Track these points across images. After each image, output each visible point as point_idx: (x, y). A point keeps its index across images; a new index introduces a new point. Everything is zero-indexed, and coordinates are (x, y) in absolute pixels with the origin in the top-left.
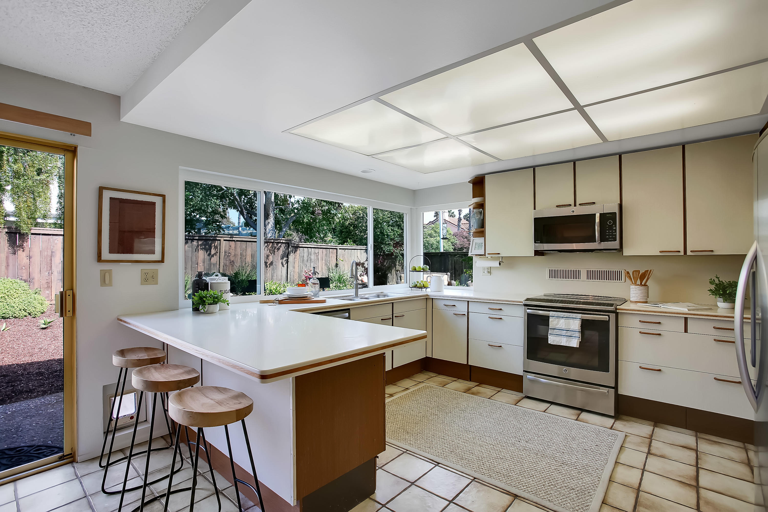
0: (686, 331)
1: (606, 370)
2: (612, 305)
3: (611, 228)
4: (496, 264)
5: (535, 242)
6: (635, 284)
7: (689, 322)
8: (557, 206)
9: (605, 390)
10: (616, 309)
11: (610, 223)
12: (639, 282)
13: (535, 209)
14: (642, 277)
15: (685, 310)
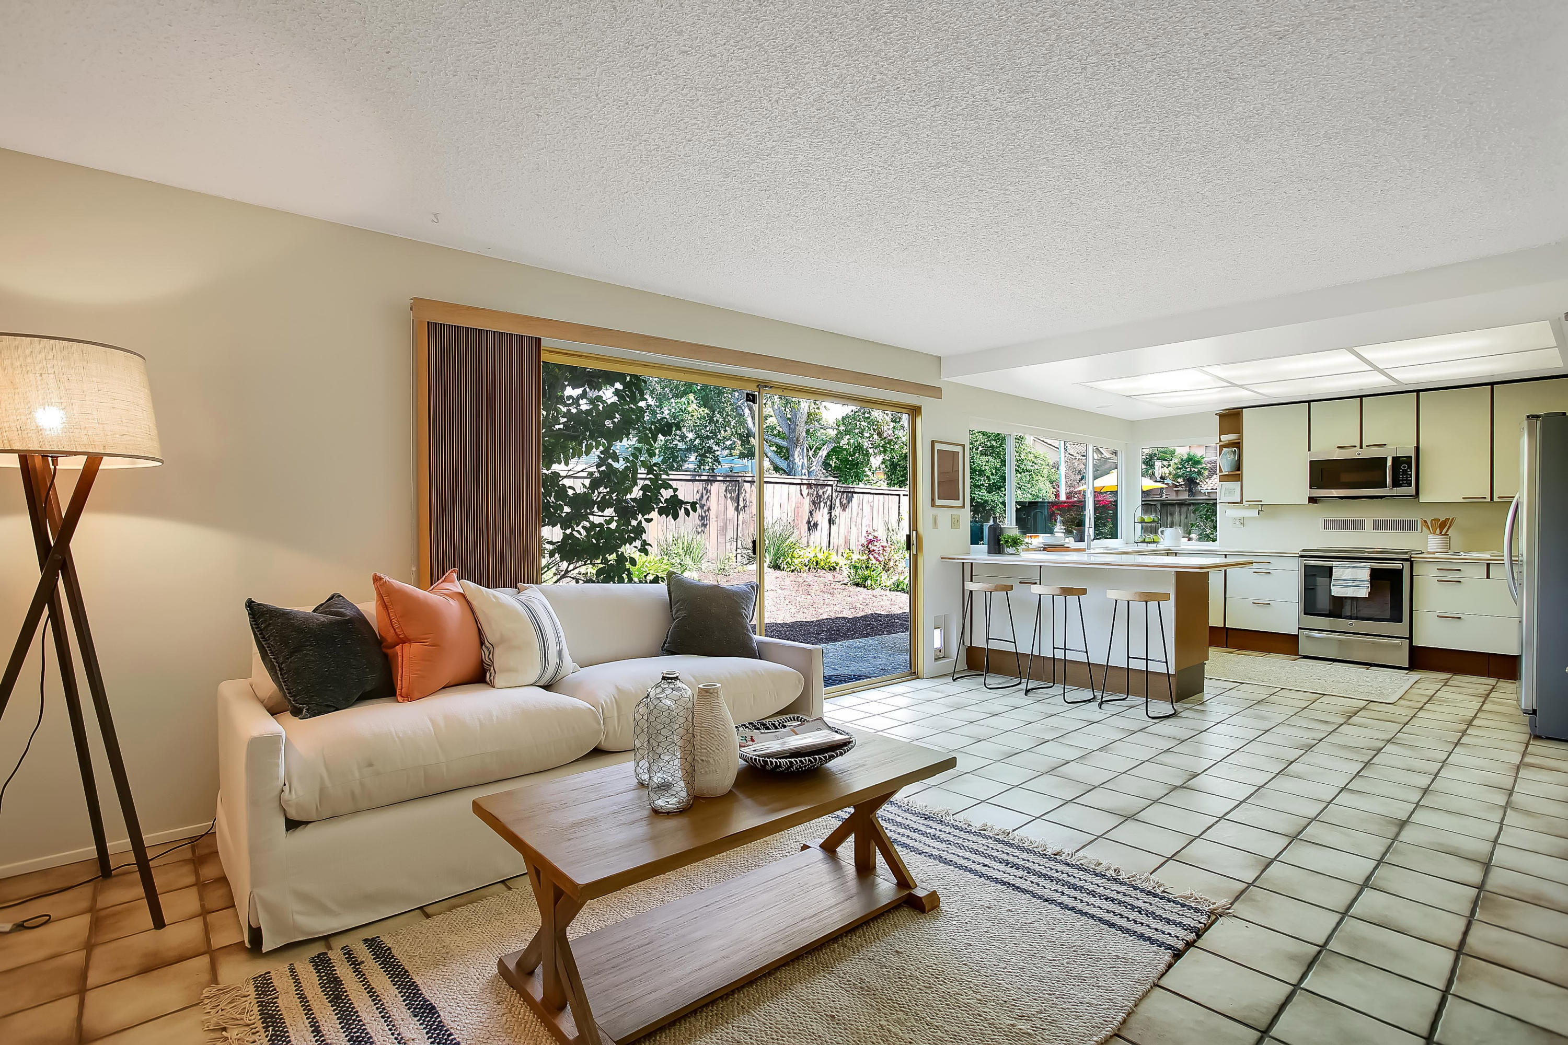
0: (1488, 577)
1: (1400, 620)
2: (1406, 553)
3: (1405, 472)
4: (1254, 513)
5: (1311, 488)
6: (1434, 533)
7: (1491, 567)
8: (1338, 447)
9: (1398, 641)
10: (1411, 557)
11: (1404, 467)
12: (1438, 531)
13: (1309, 450)
14: (1443, 525)
15: (1488, 557)
